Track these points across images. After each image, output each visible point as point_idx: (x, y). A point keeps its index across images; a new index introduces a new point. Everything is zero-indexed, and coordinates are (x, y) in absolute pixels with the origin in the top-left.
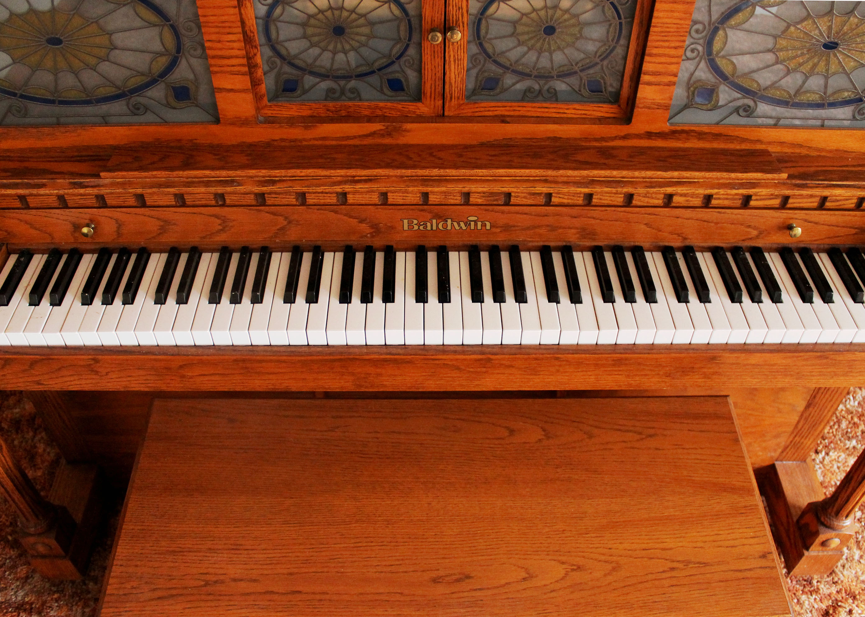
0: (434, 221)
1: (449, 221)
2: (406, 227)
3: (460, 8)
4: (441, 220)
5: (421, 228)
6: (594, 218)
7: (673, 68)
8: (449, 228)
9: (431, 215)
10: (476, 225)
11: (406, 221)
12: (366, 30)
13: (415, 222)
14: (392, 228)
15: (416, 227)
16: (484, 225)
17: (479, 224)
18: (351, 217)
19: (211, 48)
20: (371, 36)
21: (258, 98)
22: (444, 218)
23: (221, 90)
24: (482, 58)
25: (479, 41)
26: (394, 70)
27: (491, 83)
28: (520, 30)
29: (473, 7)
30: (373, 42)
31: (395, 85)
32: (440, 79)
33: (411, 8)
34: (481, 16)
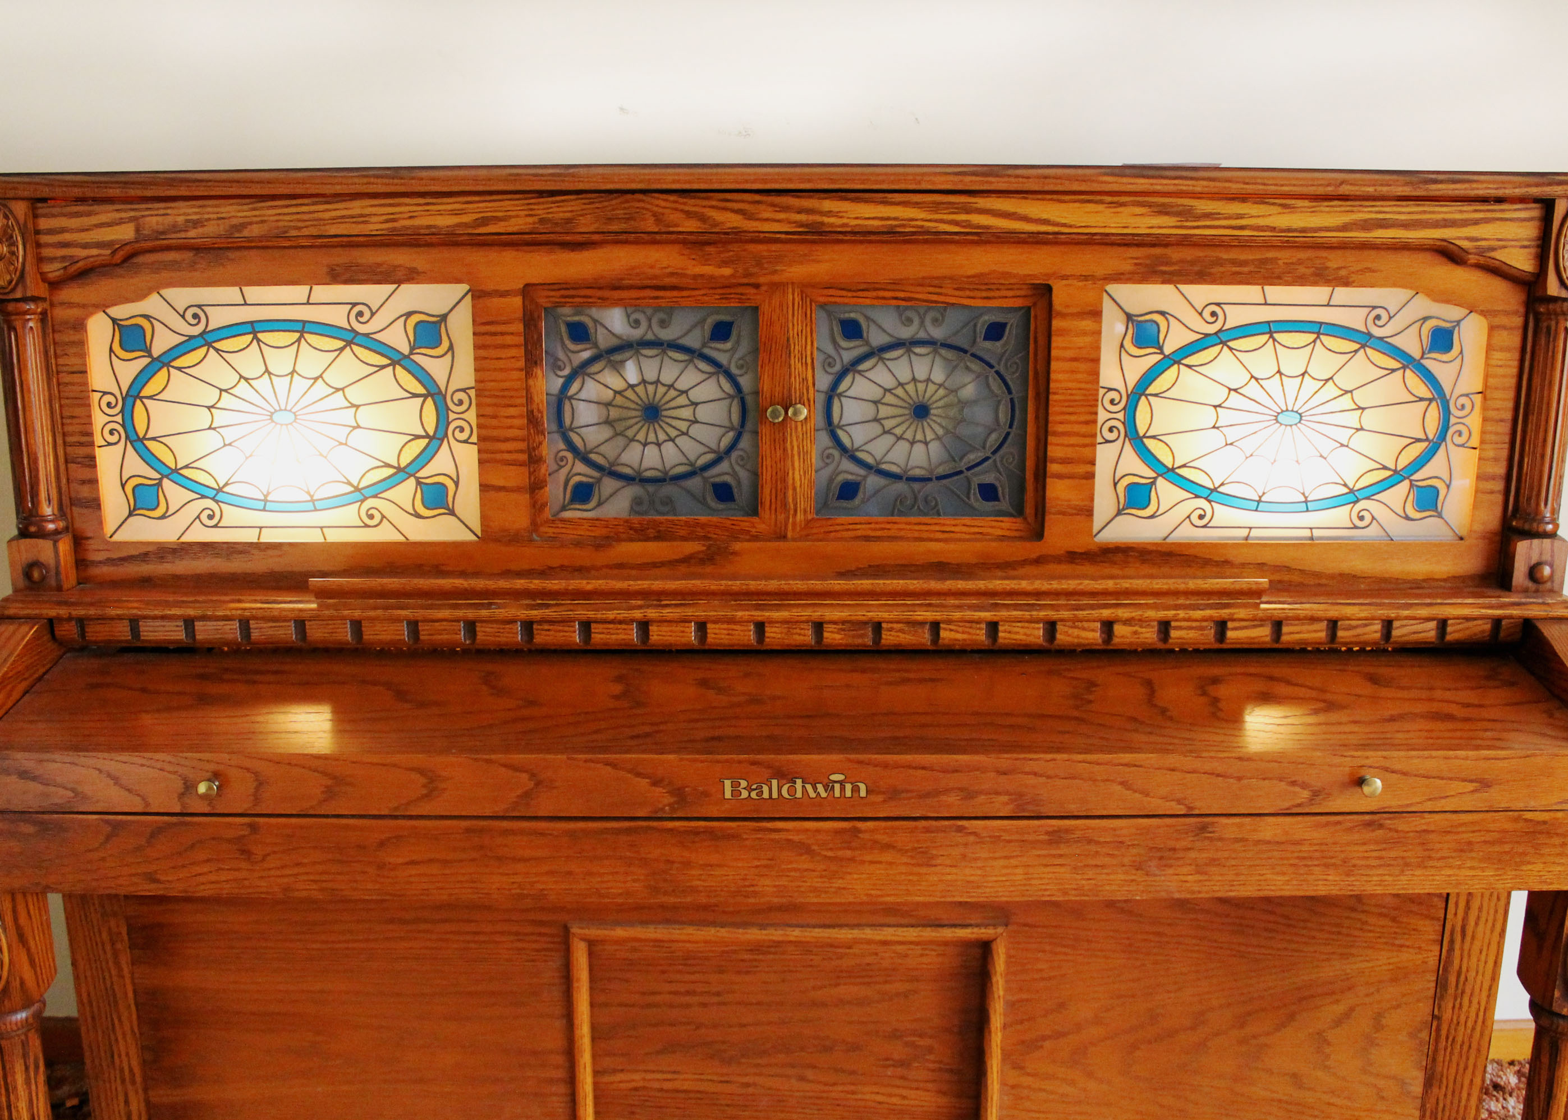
3: (805, 380)
4: (785, 781)
7: (1088, 452)
9: (770, 771)
12: (685, 413)
20: (694, 422)
21: (538, 508)
22: (790, 777)
24: (836, 453)
25: (831, 428)
26: (722, 472)
27: (849, 490)
28: (884, 411)
29: (824, 381)
30: (695, 430)
31: (723, 492)
32: (782, 479)
33: (745, 382)
34: (832, 394)
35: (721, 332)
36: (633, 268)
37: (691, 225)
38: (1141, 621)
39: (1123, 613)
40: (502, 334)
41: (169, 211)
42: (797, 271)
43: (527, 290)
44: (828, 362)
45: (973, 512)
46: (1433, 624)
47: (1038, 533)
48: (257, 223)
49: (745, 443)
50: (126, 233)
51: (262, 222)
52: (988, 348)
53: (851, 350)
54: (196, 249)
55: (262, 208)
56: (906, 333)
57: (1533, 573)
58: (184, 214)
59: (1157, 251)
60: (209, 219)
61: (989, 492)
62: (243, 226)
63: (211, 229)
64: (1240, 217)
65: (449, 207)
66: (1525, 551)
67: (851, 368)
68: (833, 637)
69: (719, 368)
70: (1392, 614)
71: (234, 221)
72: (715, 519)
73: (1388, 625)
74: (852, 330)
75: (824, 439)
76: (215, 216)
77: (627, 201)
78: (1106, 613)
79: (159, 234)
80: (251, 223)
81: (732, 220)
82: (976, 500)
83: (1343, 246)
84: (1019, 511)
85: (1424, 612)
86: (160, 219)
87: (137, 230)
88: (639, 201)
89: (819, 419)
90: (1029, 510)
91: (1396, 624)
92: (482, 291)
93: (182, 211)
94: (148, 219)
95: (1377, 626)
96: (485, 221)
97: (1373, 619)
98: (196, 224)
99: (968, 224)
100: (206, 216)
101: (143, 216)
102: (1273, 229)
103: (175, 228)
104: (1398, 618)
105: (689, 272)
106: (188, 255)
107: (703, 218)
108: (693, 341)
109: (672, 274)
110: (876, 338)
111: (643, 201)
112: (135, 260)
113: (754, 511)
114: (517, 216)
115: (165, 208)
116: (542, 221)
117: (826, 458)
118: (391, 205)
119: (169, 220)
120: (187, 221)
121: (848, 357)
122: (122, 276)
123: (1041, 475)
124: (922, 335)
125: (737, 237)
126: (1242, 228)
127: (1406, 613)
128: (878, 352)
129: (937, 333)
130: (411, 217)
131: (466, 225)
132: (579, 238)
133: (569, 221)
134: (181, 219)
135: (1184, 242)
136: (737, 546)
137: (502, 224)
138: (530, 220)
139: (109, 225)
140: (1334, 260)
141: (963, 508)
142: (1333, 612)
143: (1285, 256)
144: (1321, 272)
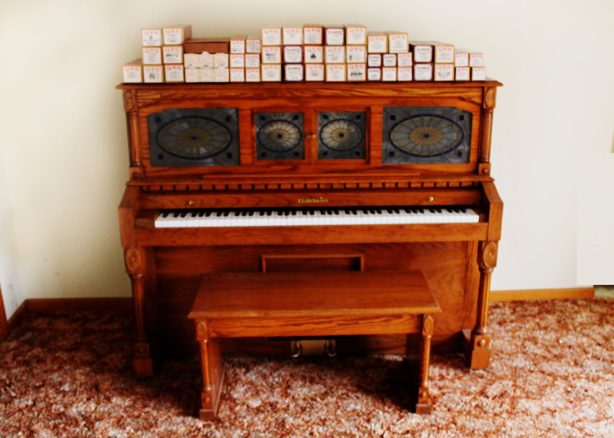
0: (309, 199)
2: (299, 202)
3: (315, 128)
7: (380, 144)
8: (314, 202)
10: (323, 200)
11: (299, 199)
12: (288, 136)
13: (302, 199)
14: (295, 202)
15: (303, 202)
16: (325, 200)
18: (281, 198)
19: (241, 140)
20: (289, 138)
21: (254, 158)
23: (243, 154)
24: (322, 145)
25: (321, 139)
26: (296, 149)
27: (325, 153)
28: (333, 135)
29: (319, 129)
30: (290, 140)
31: (296, 154)
32: (310, 151)
33: (301, 129)
34: (321, 131)
35: (296, 118)
36: (277, 104)
37: (289, 95)
38: (392, 183)
39: (387, 181)
40: (246, 119)
42: (313, 104)
43: (252, 110)
44: (320, 124)
46: (458, 183)
47: (368, 162)
48: (189, 94)
49: (301, 143)
50: (158, 96)
52: (356, 121)
53: (325, 122)
54: (175, 100)
55: (190, 91)
56: (337, 117)
57: (483, 171)
59: (394, 99)
60: (178, 93)
61: (357, 153)
62: (186, 95)
64: (413, 91)
65: (234, 91)
66: (481, 166)
67: (326, 126)
68: (322, 186)
69: (295, 126)
70: (449, 180)
71: (184, 94)
72: (294, 160)
73: (448, 183)
74: (325, 117)
75: (319, 142)
78: (383, 181)
79: (166, 96)
81: (298, 94)
82: (355, 156)
83: (437, 98)
84: (364, 157)
85: (456, 180)
86: (166, 93)
87: (161, 96)
89: (318, 138)
90: (367, 157)
92: (241, 109)
93: (172, 91)
95: (446, 183)
97: (444, 182)
98: (175, 94)
99: (351, 94)
101: (162, 93)
103: (170, 95)
104: (450, 182)
105: (288, 105)
108: (289, 119)
109: (285, 105)
110: (331, 119)
112: (160, 102)
113: (303, 158)
115: (167, 91)
116: (255, 94)
117: (320, 146)
118: (221, 91)
119: (168, 93)
120: (173, 94)
122: (156, 106)
123: (369, 150)
124: (342, 118)
125: (299, 97)
126: (413, 94)
127: (452, 180)
128: (332, 122)
129: (345, 117)
131: (238, 95)
132: (263, 97)
133: (261, 94)
134: (171, 93)
136: (300, 166)
139: (154, 95)
140: (435, 101)
141: (352, 157)
142: (435, 180)
143: (424, 100)
144: (433, 103)
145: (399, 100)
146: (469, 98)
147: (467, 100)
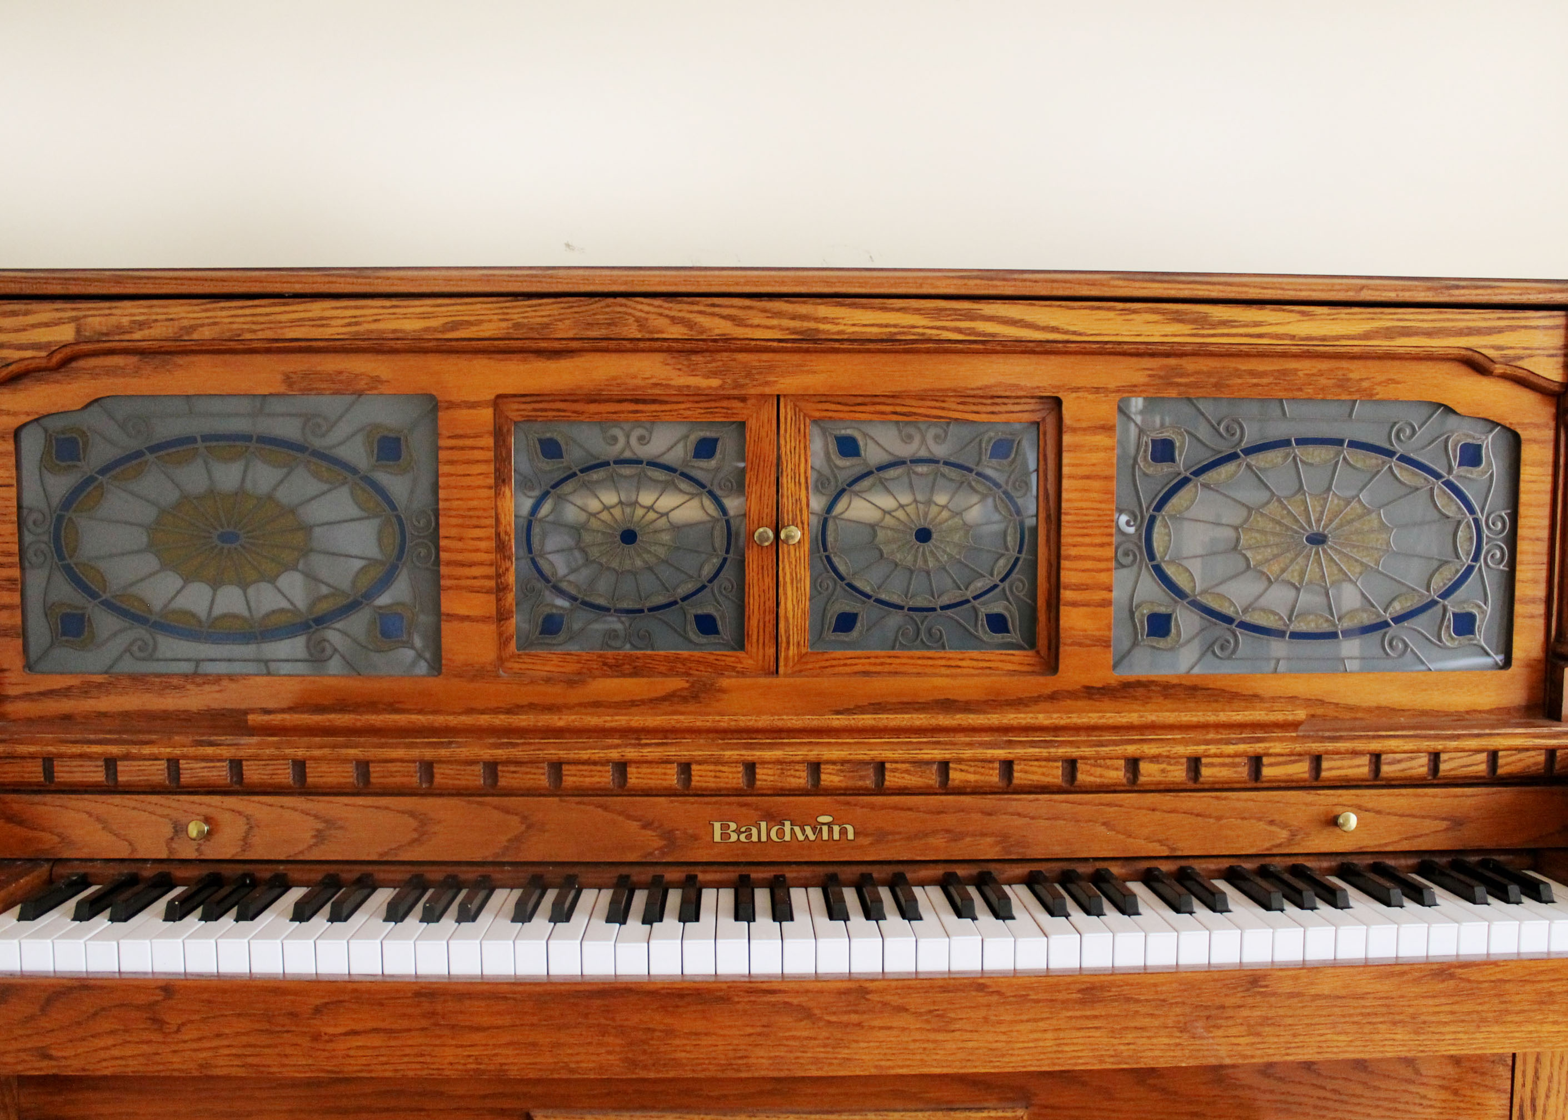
0: (763, 825)
1: (787, 824)
2: (717, 838)
3: (799, 500)
5: (743, 838)
6: (1019, 814)
7: (1103, 577)
8: (787, 838)
10: (831, 831)
11: (717, 826)
12: (666, 538)
13: (733, 826)
14: (695, 838)
15: (734, 837)
16: (843, 832)
17: (836, 829)
18: (629, 817)
19: (448, 550)
20: (674, 547)
21: (503, 641)
23: (452, 617)
24: (831, 581)
25: (826, 554)
26: (704, 601)
27: (845, 622)
28: (883, 534)
29: (817, 503)
30: (677, 558)
31: (707, 625)
32: (772, 608)
33: (732, 502)
34: (827, 516)
35: (705, 449)
36: (614, 378)
37: (676, 332)
38: (1169, 758)
39: (1150, 749)
40: (473, 448)
41: (114, 311)
42: (788, 384)
43: (499, 402)
44: (823, 483)
45: (980, 644)
46: (1483, 756)
47: (1051, 664)
48: (209, 325)
49: (729, 571)
50: (66, 334)
51: (215, 324)
53: (847, 469)
54: (142, 353)
55: (214, 310)
56: (905, 451)
58: (132, 315)
59: (1172, 361)
60: (156, 321)
61: (998, 623)
62: (193, 328)
63: (158, 331)
64: (1256, 324)
65: (418, 310)
67: (847, 488)
68: (831, 778)
69: (702, 488)
70: (1438, 745)
71: (185, 323)
72: (697, 654)
73: (1435, 757)
74: (848, 447)
75: (817, 565)
76: (164, 317)
77: (608, 306)
78: (1130, 750)
79: (101, 336)
80: (202, 325)
81: (719, 327)
82: (983, 632)
83: (1367, 356)
84: (1031, 643)
85: (1473, 743)
86: (103, 319)
87: (78, 331)
88: (621, 305)
89: (812, 543)
90: (1042, 642)
91: (1443, 757)
92: (450, 402)
93: (127, 312)
94: (90, 319)
95: (1424, 760)
96: (455, 326)
97: (1419, 751)
98: (142, 325)
99: (972, 332)
100: (154, 317)
101: (85, 316)
102: (1293, 337)
103: (120, 329)
104: (1444, 751)
105: (672, 383)
106: (133, 360)
107: (689, 325)
108: (677, 456)
109: (656, 385)
110: (874, 456)
111: (626, 306)
112: (74, 365)
113: (740, 644)
114: (490, 321)
115: (110, 308)
116: (517, 326)
117: (819, 583)
118: (356, 308)
119: (113, 320)
120: (134, 322)
121: (843, 476)
122: (57, 382)
123: (1054, 604)
124: (923, 453)
125: (726, 345)
126: (1260, 336)
127: (1454, 744)
128: (876, 472)
129: (940, 451)
130: (376, 321)
131: (435, 330)
132: (556, 345)
133: (546, 326)
134: (125, 321)
135: (1201, 352)
136: (725, 682)
137: (474, 328)
138: (504, 324)
139: (47, 325)
140: (1356, 371)
141: (970, 640)
142: (1375, 746)
143: (1305, 367)
144: (1343, 383)
145: (1190, 365)
146: (1507, 362)
147: (1499, 369)
